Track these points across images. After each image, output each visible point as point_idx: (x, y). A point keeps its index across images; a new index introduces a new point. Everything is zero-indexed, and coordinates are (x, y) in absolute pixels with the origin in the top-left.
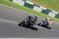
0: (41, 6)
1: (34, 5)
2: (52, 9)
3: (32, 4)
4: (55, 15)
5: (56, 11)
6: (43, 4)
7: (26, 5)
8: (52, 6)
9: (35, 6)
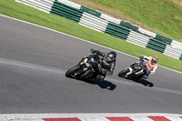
0: (105, 12)
1: (84, 10)
2: (138, 22)
3: (78, 7)
4: (147, 39)
5: (151, 27)
6: (111, 7)
7: (59, 9)
8: (136, 14)
9: (85, 14)
